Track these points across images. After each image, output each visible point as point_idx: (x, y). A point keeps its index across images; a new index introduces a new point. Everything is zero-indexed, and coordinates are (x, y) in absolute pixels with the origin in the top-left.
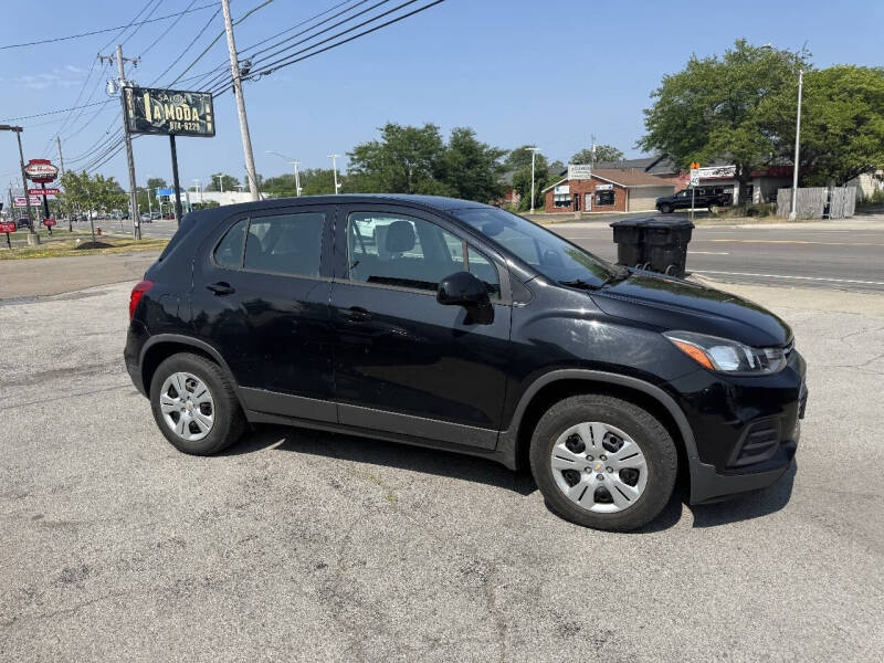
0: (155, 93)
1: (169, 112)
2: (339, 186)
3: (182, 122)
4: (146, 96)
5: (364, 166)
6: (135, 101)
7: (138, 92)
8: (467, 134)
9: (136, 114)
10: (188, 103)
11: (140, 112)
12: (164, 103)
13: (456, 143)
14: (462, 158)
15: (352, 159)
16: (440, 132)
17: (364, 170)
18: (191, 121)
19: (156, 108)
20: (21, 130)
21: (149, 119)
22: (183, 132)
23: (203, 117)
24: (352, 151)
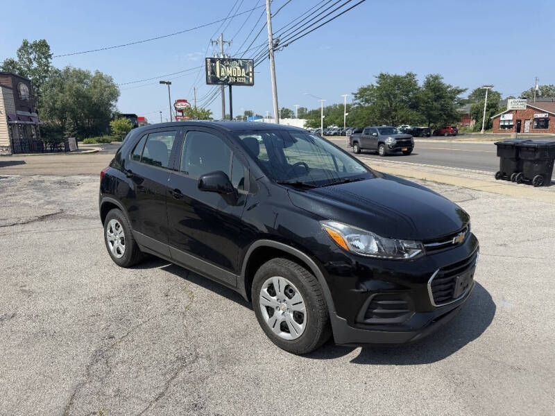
0: (222, 61)
1: (229, 72)
2: (347, 114)
3: (236, 77)
4: (218, 63)
5: (362, 101)
6: (212, 66)
7: (213, 60)
8: (436, 78)
9: (211, 73)
10: (240, 66)
11: (213, 72)
12: (226, 66)
13: (428, 84)
14: (431, 94)
15: (356, 97)
16: (417, 78)
17: (362, 103)
18: (241, 77)
19: (222, 69)
20: (170, 83)
21: (218, 76)
22: (236, 83)
23: (248, 74)
24: (356, 92)
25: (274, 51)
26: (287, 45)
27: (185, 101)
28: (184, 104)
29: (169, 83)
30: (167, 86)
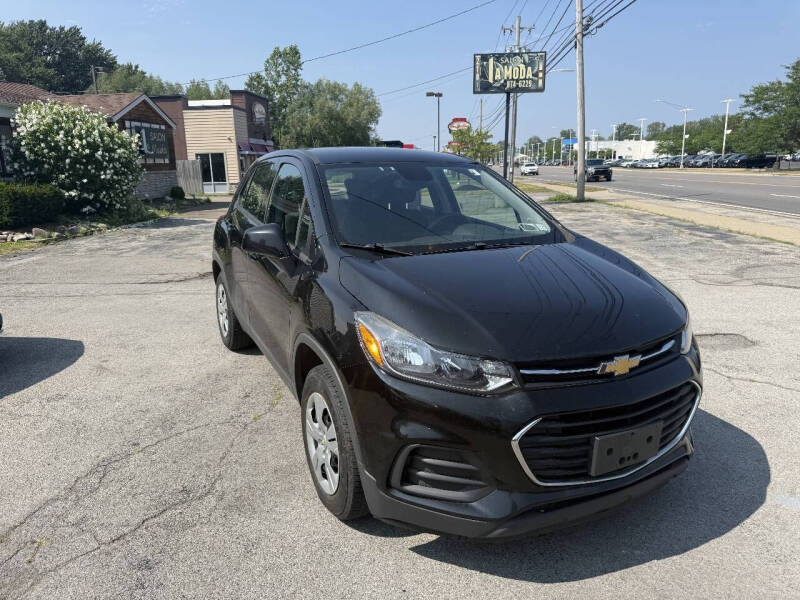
0: (498, 57)
1: (508, 73)
2: (729, 132)
3: (517, 81)
4: (491, 60)
5: (758, 109)
6: (482, 66)
7: (485, 58)
9: (481, 77)
10: (524, 63)
11: (484, 75)
12: (504, 65)
15: (747, 101)
17: (757, 113)
18: (525, 79)
19: (498, 70)
21: (491, 80)
22: (517, 90)
23: (535, 75)
24: (749, 92)
25: (584, 36)
26: (602, 25)
27: (464, 120)
28: (462, 124)
29: (440, 95)
30: (435, 98)
